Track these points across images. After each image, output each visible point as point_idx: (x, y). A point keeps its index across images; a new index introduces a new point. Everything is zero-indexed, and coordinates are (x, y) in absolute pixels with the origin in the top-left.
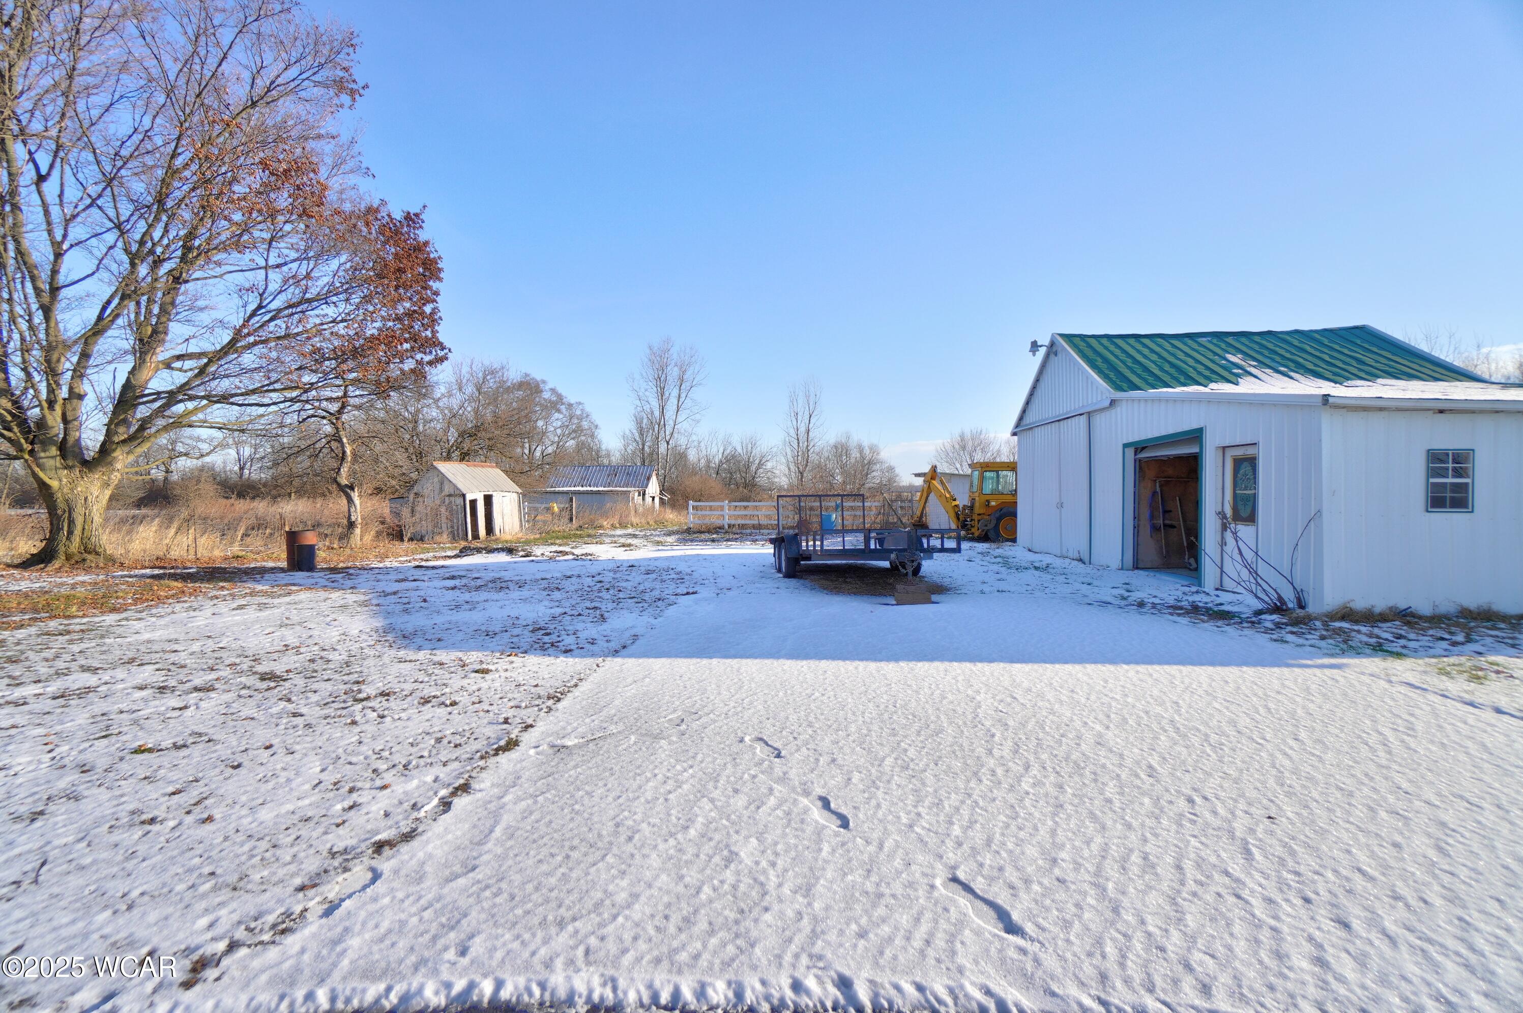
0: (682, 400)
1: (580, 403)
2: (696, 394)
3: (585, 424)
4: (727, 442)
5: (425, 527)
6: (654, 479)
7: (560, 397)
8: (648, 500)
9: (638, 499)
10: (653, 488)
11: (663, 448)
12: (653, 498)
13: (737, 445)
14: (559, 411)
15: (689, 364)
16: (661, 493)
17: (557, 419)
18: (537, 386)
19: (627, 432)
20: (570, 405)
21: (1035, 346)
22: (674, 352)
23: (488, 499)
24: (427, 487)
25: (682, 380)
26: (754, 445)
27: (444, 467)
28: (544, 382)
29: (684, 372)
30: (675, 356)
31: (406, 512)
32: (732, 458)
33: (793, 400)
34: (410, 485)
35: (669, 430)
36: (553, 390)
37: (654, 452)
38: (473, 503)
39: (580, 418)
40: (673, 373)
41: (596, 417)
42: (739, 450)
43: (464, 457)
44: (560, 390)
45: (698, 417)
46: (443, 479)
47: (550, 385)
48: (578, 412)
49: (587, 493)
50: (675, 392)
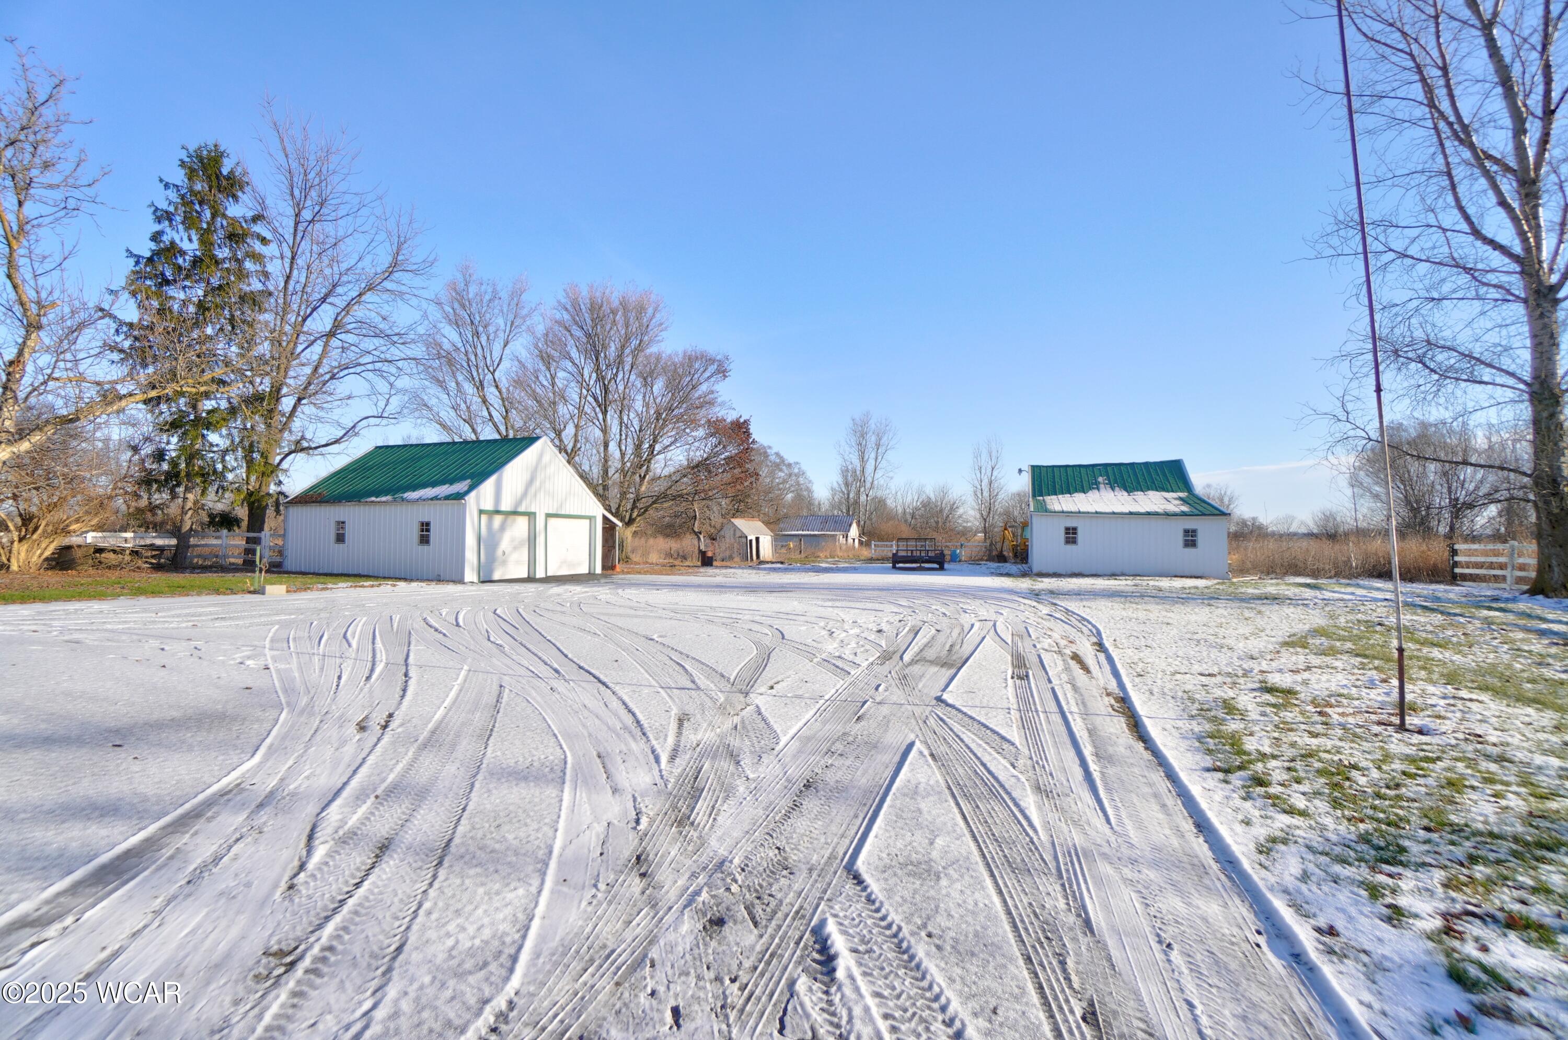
0: (878, 461)
1: (797, 463)
2: (890, 455)
3: (801, 480)
4: (920, 492)
5: (727, 553)
6: (854, 526)
8: (850, 541)
9: (842, 540)
10: (854, 532)
11: (863, 498)
12: (854, 539)
13: (930, 492)
14: (781, 470)
15: (885, 432)
16: (860, 535)
17: (780, 477)
18: (765, 452)
19: (835, 485)
20: (789, 465)
21: (1020, 471)
22: (872, 424)
23: (757, 539)
24: (728, 533)
25: (878, 446)
26: (945, 494)
27: (736, 521)
28: (770, 447)
29: (880, 439)
30: (873, 426)
32: (927, 504)
33: (977, 456)
35: (868, 485)
36: (777, 454)
37: (857, 502)
38: (751, 541)
39: (797, 475)
40: (872, 439)
41: (810, 474)
42: (932, 496)
44: (782, 454)
45: (891, 474)
46: (736, 528)
48: (796, 471)
49: (809, 535)
50: (873, 455)
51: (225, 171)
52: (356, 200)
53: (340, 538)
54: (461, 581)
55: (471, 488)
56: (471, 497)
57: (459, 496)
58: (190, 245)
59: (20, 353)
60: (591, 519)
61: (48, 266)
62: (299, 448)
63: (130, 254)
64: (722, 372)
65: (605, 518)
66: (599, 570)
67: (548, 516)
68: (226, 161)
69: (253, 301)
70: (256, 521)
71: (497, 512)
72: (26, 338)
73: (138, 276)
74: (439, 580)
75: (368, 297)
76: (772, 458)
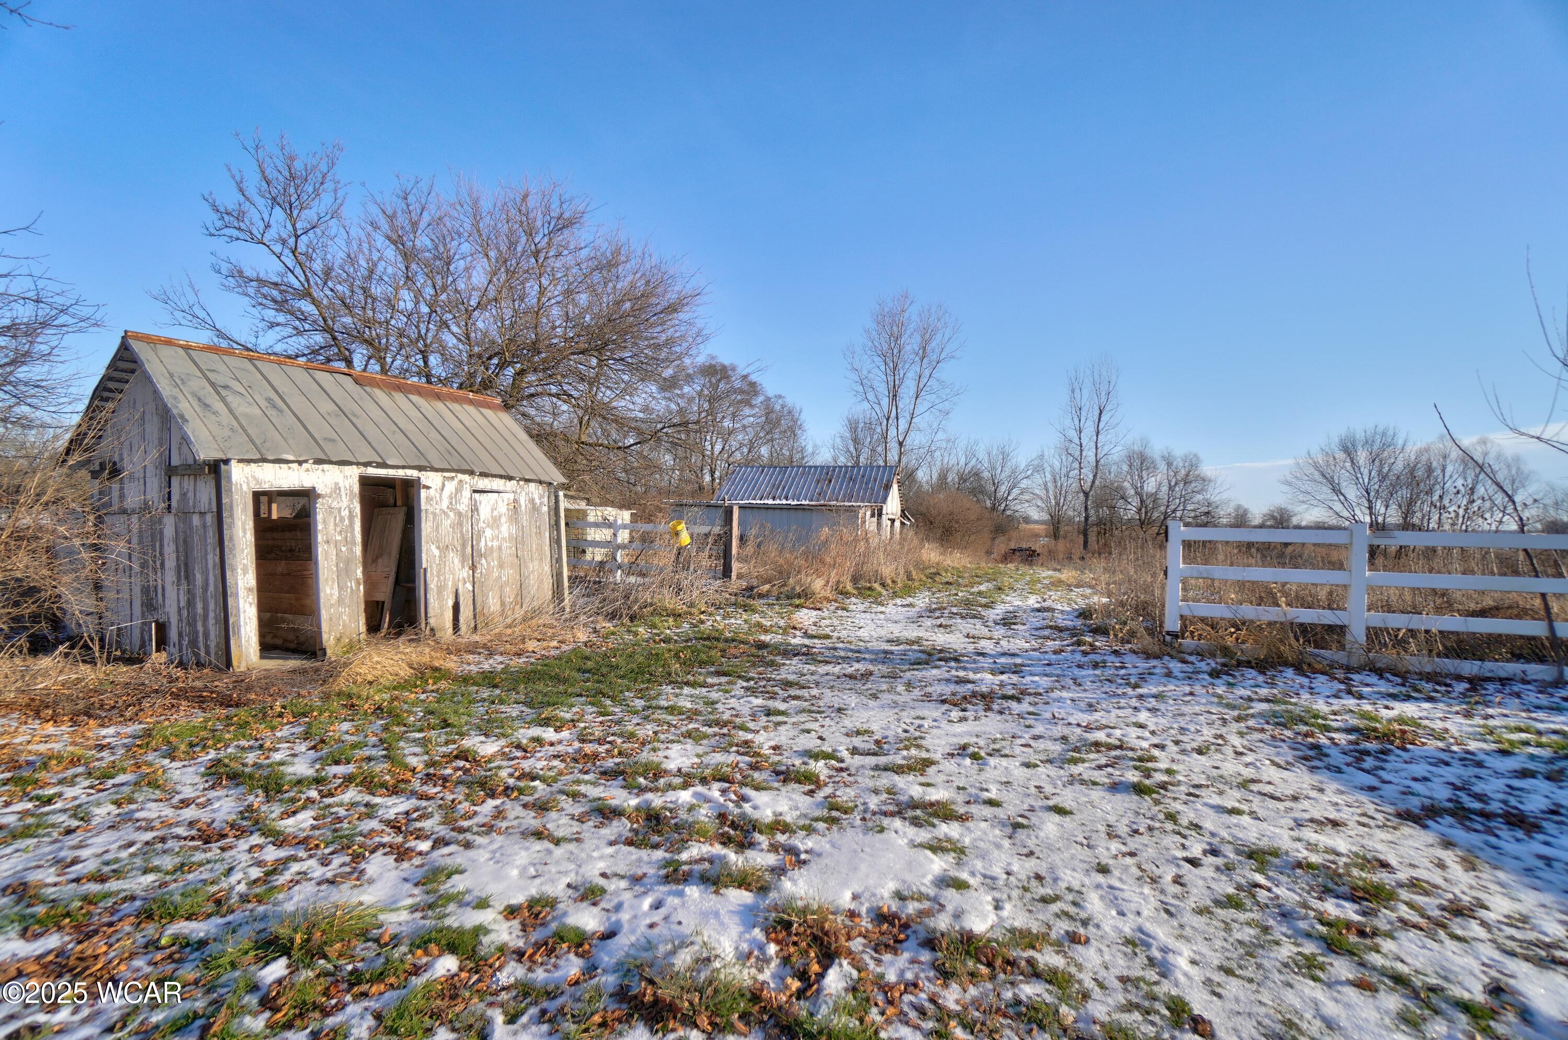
0: (924, 380)
7: (754, 386)
8: (886, 522)
9: (871, 524)
10: (893, 505)
12: (893, 521)
14: (752, 404)
16: (903, 515)
17: (751, 416)
18: (725, 371)
20: (767, 397)
22: (913, 313)
25: (923, 354)
28: (733, 366)
29: (927, 342)
30: (914, 320)
32: (976, 475)
35: (903, 425)
36: (746, 377)
40: (911, 344)
44: (755, 376)
47: (741, 370)
48: (779, 407)
49: (781, 508)
50: (914, 371)
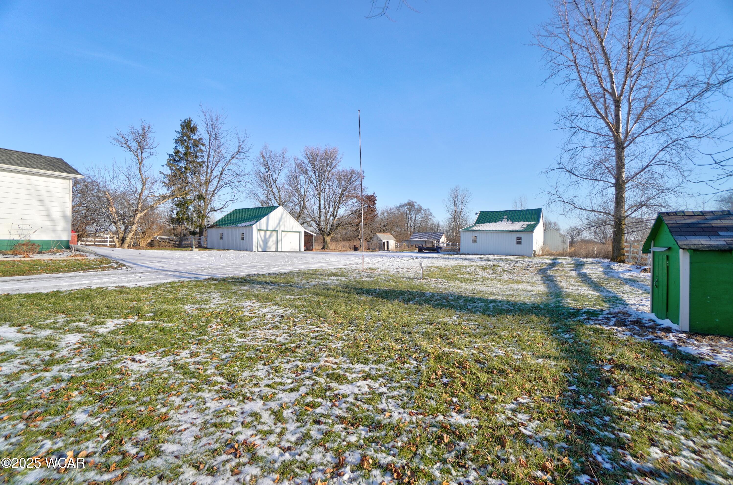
1: (428, 209)
5: (374, 247)
6: (443, 237)
7: (421, 207)
10: (443, 239)
12: (443, 243)
15: (466, 195)
16: (447, 241)
18: (414, 204)
21: (477, 214)
23: (388, 242)
24: (375, 239)
25: (463, 201)
27: (378, 235)
28: (416, 202)
30: (461, 192)
31: (370, 244)
34: (371, 238)
36: (419, 205)
38: (384, 243)
43: (384, 232)
44: (421, 205)
46: (378, 237)
47: (418, 203)
50: (460, 205)
51: (192, 126)
52: (226, 132)
53: (221, 238)
54: (252, 251)
55: (256, 222)
56: (254, 226)
57: (252, 225)
58: (182, 150)
59: (142, 191)
60: (300, 232)
61: (147, 169)
62: (213, 210)
63: (168, 154)
64: (361, 177)
65: (305, 232)
66: (303, 250)
67: (282, 231)
68: (192, 122)
69: (201, 164)
70: (201, 233)
71: (267, 230)
72: (143, 187)
73: (169, 161)
74: (246, 250)
75: (233, 161)
76: (416, 207)
